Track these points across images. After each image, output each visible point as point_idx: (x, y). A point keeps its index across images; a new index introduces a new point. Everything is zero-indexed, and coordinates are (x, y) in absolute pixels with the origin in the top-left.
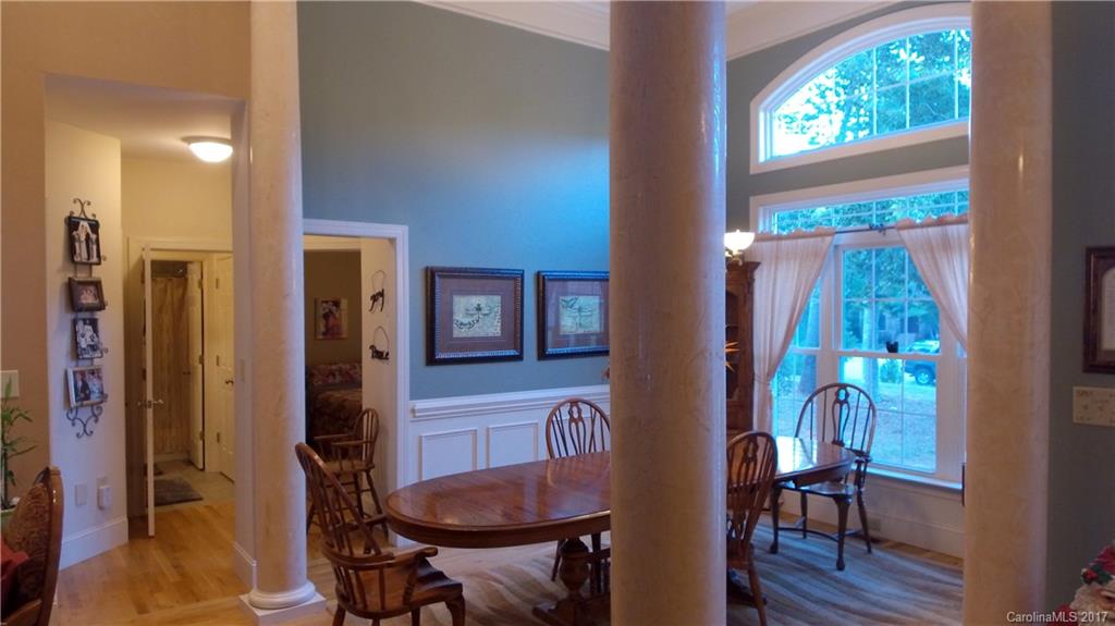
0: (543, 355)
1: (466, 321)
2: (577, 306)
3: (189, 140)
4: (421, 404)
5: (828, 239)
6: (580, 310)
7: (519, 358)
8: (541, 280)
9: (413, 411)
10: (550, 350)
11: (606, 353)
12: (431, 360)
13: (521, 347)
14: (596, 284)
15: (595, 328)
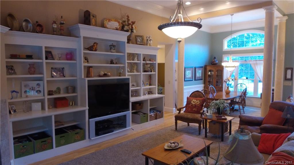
0: (195, 80)
1: (188, 75)
6: (199, 73)
7: (192, 80)
8: (195, 68)
11: (202, 79)
13: (193, 79)
14: (201, 69)
15: (201, 75)
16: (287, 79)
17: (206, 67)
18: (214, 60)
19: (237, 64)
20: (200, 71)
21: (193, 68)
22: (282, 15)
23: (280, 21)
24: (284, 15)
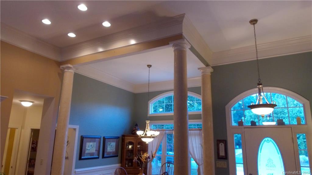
0: (103, 157)
1: (88, 149)
2: (111, 145)
3: (21, 101)
4: (77, 170)
5: (164, 131)
6: (111, 146)
7: (98, 158)
8: (104, 138)
9: (75, 172)
10: (105, 156)
12: (80, 159)
13: (99, 155)
14: (115, 140)
15: (114, 150)
16: (220, 157)
17: (124, 138)
18: (135, 128)
19: (157, 133)
20: (113, 144)
21: (100, 138)
22: (205, 65)
23: (203, 73)
24: (207, 65)
